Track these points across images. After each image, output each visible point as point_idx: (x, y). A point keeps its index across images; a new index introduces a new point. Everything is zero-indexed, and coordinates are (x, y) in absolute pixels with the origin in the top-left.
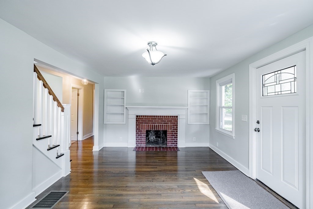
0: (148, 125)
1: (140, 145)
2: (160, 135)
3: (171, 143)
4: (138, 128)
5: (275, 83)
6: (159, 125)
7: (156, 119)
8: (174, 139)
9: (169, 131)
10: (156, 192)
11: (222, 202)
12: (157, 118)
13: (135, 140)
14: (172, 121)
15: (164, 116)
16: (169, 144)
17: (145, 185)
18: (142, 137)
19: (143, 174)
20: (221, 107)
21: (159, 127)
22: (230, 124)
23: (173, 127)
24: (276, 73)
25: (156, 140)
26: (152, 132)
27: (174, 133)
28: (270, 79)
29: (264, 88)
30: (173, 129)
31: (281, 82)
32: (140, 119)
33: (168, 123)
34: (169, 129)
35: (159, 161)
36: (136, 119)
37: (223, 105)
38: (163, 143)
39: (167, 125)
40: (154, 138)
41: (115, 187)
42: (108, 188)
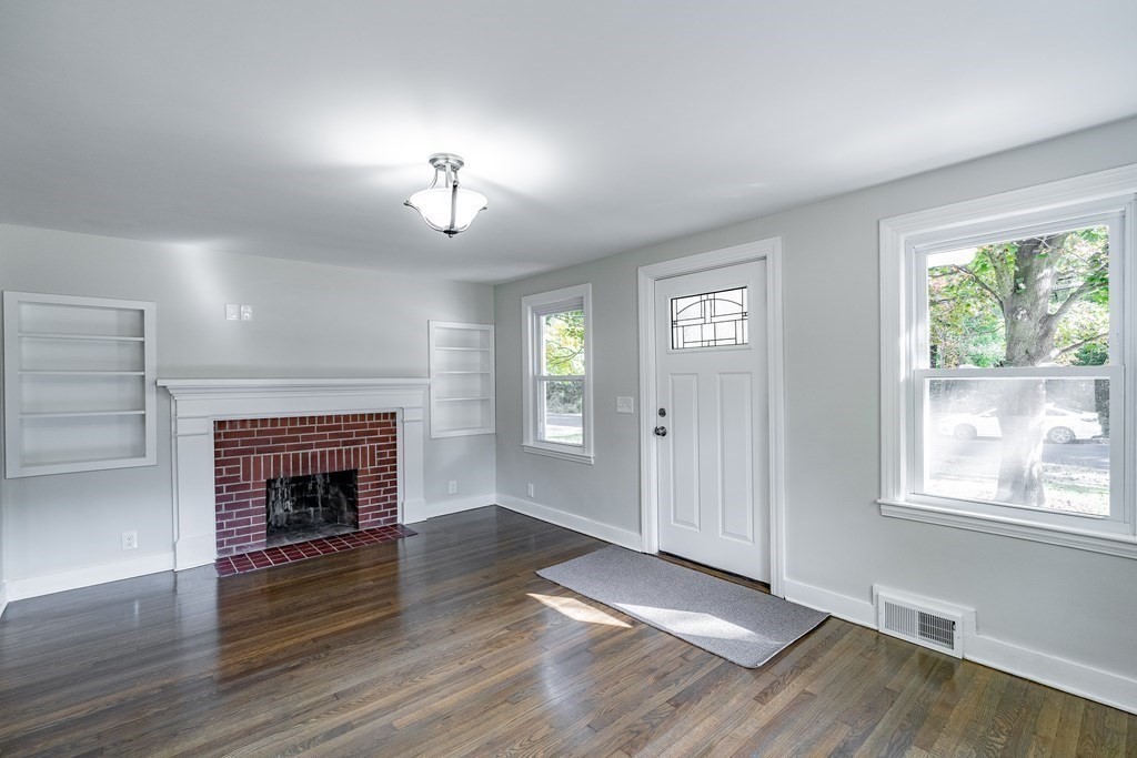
0: (277, 458)
1: (238, 548)
2: (314, 491)
3: (374, 516)
4: (224, 475)
5: (702, 321)
6: (323, 454)
7: (312, 429)
8: (385, 499)
9: (366, 472)
10: (460, 667)
11: (634, 621)
12: (316, 425)
13: (213, 531)
14: (375, 433)
15: (346, 417)
16: (367, 517)
17: (403, 664)
18: (248, 513)
19: (360, 638)
20: (538, 378)
21: (323, 461)
22: (575, 425)
23: (380, 455)
24: (704, 297)
25: (296, 518)
26: (278, 484)
27: (385, 477)
28: (688, 309)
29: (675, 329)
30: (380, 463)
31: (714, 320)
32: (232, 439)
33: (362, 441)
34: (364, 464)
35: (373, 580)
36: (217, 436)
37: (545, 373)
38: (331, 520)
39: (356, 450)
40: (287, 510)
41: (286, 717)
42: (258, 735)
